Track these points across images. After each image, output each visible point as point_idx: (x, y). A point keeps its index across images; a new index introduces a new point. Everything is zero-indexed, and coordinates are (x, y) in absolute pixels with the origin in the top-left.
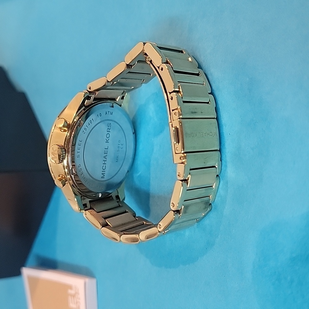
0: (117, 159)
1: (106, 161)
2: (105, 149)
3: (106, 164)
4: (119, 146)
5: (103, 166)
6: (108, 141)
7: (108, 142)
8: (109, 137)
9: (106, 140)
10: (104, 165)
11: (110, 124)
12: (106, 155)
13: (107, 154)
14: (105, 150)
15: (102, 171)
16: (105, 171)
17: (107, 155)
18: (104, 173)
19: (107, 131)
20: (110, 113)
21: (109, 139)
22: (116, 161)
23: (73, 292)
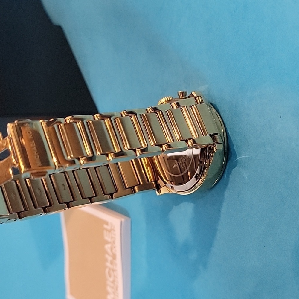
23: (109, 228)
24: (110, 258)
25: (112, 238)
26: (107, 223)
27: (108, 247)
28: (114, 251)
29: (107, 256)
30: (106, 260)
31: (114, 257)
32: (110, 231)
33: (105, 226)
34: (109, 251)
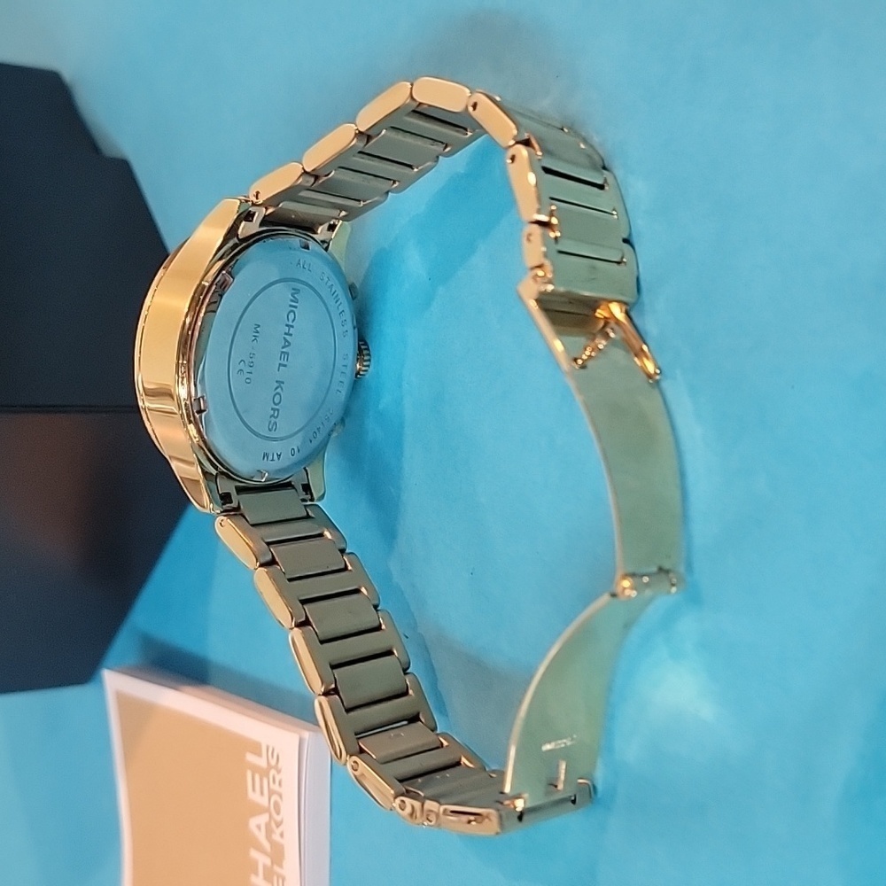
0: (258, 332)
1: (286, 334)
2: (285, 366)
3: (287, 325)
4: (249, 369)
5: (293, 321)
6: (277, 385)
7: (277, 382)
8: (275, 395)
9: (282, 389)
10: (290, 323)
11: (270, 430)
12: (284, 350)
13: (282, 352)
14: (285, 363)
15: (295, 307)
16: (291, 306)
17: (283, 348)
18: (292, 301)
19: (278, 410)
20: (270, 458)
21: (276, 388)
22: (259, 326)
23: (262, 762)
24: (263, 860)
25: (271, 793)
26: (256, 748)
27: (257, 823)
28: (276, 837)
29: (254, 854)
30: (253, 868)
31: (277, 855)
32: (264, 773)
33: (250, 758)
34: (261, 836)
